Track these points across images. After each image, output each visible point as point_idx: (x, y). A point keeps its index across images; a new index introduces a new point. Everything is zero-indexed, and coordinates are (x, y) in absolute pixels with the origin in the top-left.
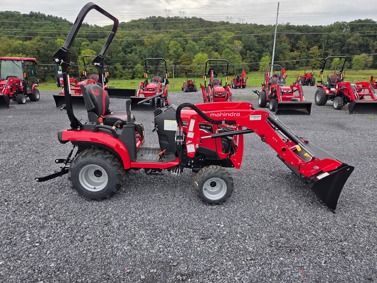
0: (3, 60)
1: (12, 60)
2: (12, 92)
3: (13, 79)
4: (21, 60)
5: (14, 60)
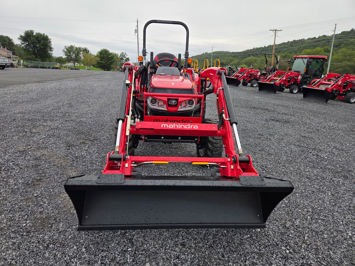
0: (297, 58)
1: (302, 58)
3: (291, 72)
4: (307, 58)
5: (304, 58)
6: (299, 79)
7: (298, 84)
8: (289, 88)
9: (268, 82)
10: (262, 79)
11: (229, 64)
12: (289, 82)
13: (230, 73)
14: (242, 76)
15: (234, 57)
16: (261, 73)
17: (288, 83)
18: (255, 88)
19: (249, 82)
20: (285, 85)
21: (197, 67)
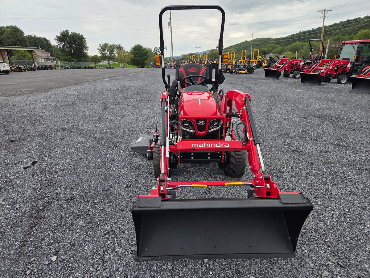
5: (354, 43)
6: (349, 67)
7: (347, 73)
8: (337, 78)
9: (311, 73)
10: (306, 68)
11: (272, 51)
12: (336, 71)
13: (271, 63)
14: (283, 66)
15: (277, 43)
16: (304, 62)
17: (335, 73)
18: (298, 79)
19: (291, 73)
20: (332, 75)
21: (234, 59)
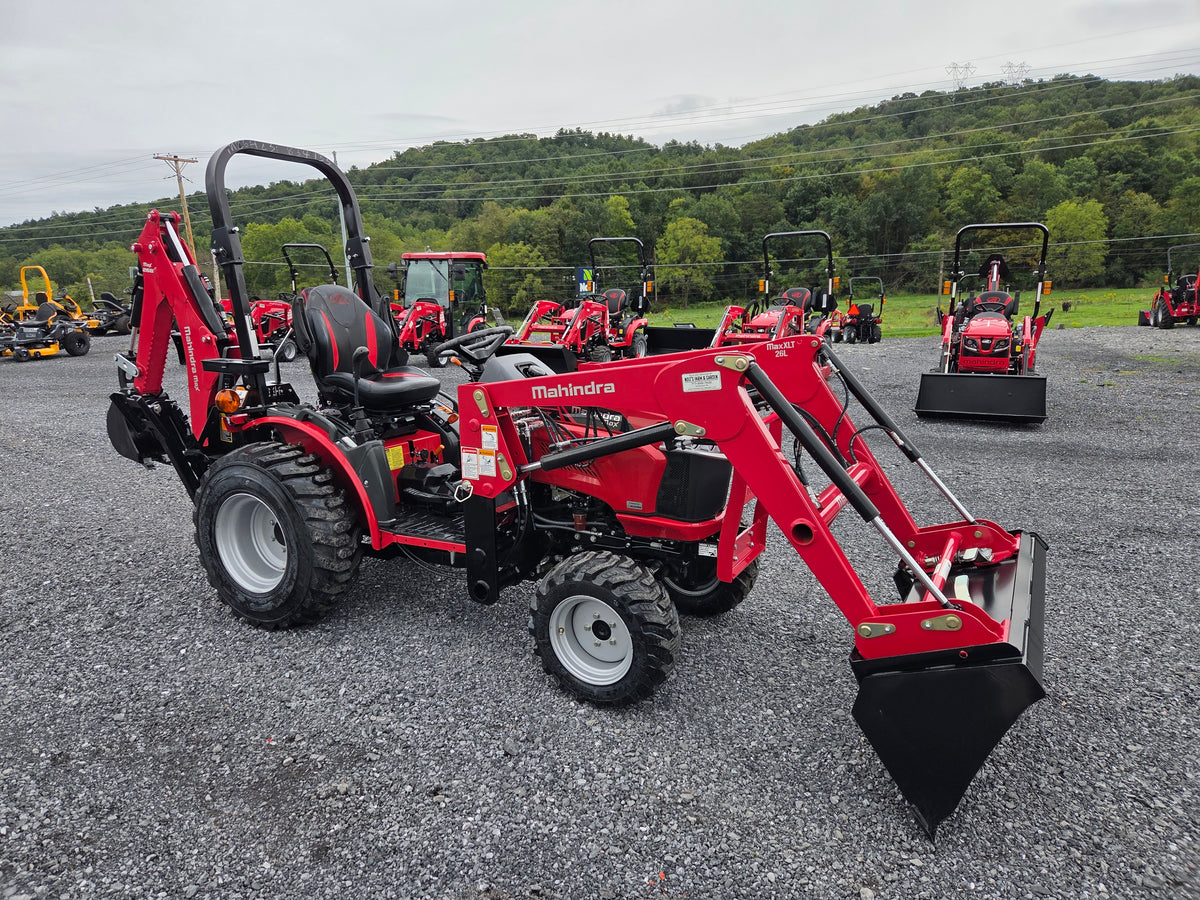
0: (413, 260)
1: (430, 260)
2: (419, 336)
3: (422, 305)
4: (447, 260)
5: (435, 259)
